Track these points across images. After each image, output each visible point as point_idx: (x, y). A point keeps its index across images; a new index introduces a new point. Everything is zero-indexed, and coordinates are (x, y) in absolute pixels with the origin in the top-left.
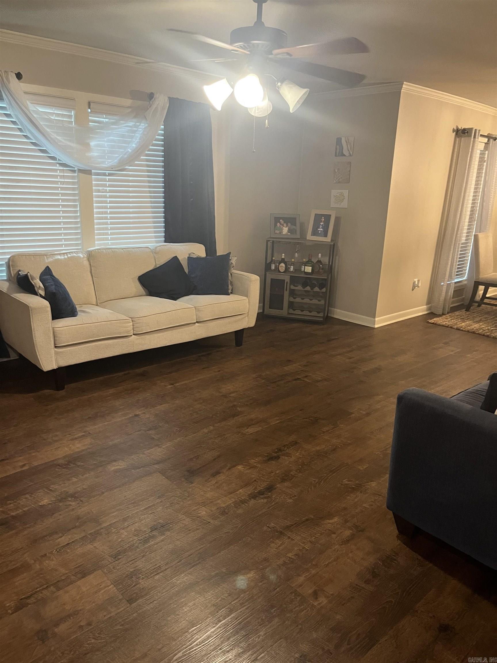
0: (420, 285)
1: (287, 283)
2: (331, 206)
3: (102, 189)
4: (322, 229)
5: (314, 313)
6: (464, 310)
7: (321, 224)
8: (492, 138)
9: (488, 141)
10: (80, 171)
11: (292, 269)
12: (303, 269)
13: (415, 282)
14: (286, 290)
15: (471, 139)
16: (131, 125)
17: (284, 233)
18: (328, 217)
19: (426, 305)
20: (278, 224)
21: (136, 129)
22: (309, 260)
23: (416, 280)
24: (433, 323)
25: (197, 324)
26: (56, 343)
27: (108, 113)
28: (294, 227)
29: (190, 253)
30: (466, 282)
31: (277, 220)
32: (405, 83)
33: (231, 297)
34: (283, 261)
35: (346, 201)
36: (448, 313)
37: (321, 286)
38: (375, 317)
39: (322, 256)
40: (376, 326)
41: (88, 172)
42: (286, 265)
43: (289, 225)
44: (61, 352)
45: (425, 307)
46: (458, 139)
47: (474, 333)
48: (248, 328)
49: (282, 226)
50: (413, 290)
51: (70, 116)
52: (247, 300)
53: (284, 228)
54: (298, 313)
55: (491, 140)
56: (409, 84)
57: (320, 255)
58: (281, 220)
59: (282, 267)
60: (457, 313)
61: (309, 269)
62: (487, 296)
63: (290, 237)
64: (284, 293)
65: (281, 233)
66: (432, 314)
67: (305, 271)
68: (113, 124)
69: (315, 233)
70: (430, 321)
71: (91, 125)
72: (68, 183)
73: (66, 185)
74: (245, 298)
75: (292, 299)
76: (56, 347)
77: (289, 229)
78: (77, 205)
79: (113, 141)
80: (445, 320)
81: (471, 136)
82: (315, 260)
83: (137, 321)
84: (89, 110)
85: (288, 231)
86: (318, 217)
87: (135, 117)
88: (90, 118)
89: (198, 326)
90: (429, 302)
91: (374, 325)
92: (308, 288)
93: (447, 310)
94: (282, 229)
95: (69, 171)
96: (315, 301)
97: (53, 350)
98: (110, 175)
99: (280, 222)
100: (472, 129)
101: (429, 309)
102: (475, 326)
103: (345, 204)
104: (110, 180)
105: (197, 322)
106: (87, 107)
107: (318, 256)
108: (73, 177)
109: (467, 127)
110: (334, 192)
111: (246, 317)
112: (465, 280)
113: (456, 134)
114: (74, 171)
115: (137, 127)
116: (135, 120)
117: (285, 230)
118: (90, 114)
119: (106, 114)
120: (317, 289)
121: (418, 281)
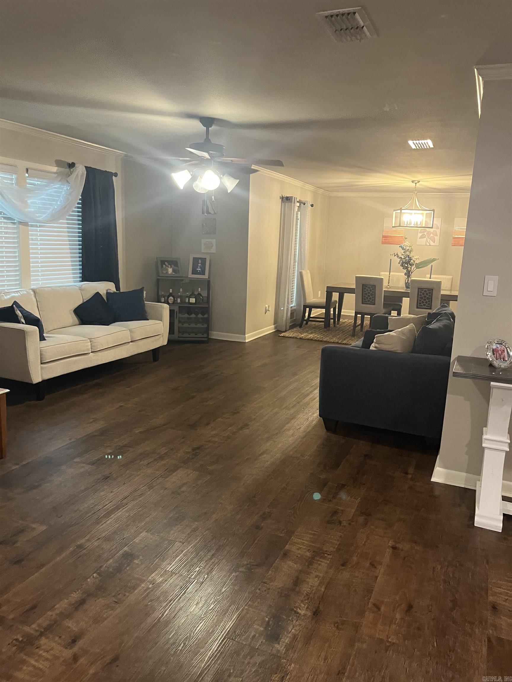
0: (270, 309)
1: (177, 312)
2: (202, 252)
3: (35, 238)
4: (200, 269)
5: (199, 335)
6: (298, 327)
7: (199, 265)
8: (302, 203)
9: (300, 205)
10: (20, 223)
11: (179, 300)
12: (187, 301)
13: (266, 307)
14: (176, 318)
15: (292, 204)
16: (57, 187)
17: (170, 273)
18: (204, 260)
19: (274, 325)
20: (164, 266)
21: (61, 190)
22: (192, 293)
23: (267, 306)
24: (283, 337)
25: (131, 343)
26: (42, 360)
27: (39, 177)
28: (176, 268)
29: (107, 289)
30: (295, 308)
31: (163, 262)
32: (253, 165)
33: (150, 322)
34: (171, 295)
35: (214, 247)
36: (289, 330)
37: (203, 314)
38: (245, 334)
39: (201, 289)
40: (247, 341)
41: (25, 224)
42: (174, 298)
43: (173, 266)
44: (45, 367)
45: (273, 326)
46: (283, 204)
47: (312, 340)
48: (163, 346)
49: (167, 268)
50: (265, 313)
51: (12, 179)
52: (162, 323)
53: (169, 269)
54: (186, 336)
55: (302, 205)
56: (255, 166)
57: (200, 289)
58: (166, 263)
59: (171, 299)
60: (295, 329)
61: (193, 300)
62: (311, 316)
63: (174, 276)
64: (174, 321)
65: (167, 273)
66: (278, 331)
67: (190, 302)
68: (46, 186)
69: (194, 272)
70: (280, 335)
71: (29, 187)
72: (9, 233)
73: (9, 235)
74: (161, 322)
75: (180, 325)
76: (41, 363)
77: (172, 269)
78: (16, 251)
79: (44, 199)
80: (290, 334)
81: (292, 202)
82: (196, 293)
83: (94, 341)
84: (27, 175)
85: (172, 271)
86: (195, 260)
87: (60, 181)
88: (27, 181)
89: (132, 345)
90: (275, 323)
91: (245, 340)
92: (193, 316)
93: (288, 327)
94: (167, 270)
95: (11, 224)
96: (199, 325)
97: (40, 366)
98: (40, 226)
99: (165, 264)
100: (292, 197)
101: (276, 328)
102: (311, 336)
103: (213, 250)
104: (40, 231)
105: (131, 342)
106: (25, 171)
107: (198, 290)
108: (14, 229)
109: (288, 196)
110: (203, 241)
111: (161, 337)
112: (294, 306)
113: (282, 200)
114: (14, 223)
115: (62, 189)
116: (60, 183)
117: (170, 270)
118: (27, 178)
119: (37, 178)
120: (200, 316)
121: (269, 306)
